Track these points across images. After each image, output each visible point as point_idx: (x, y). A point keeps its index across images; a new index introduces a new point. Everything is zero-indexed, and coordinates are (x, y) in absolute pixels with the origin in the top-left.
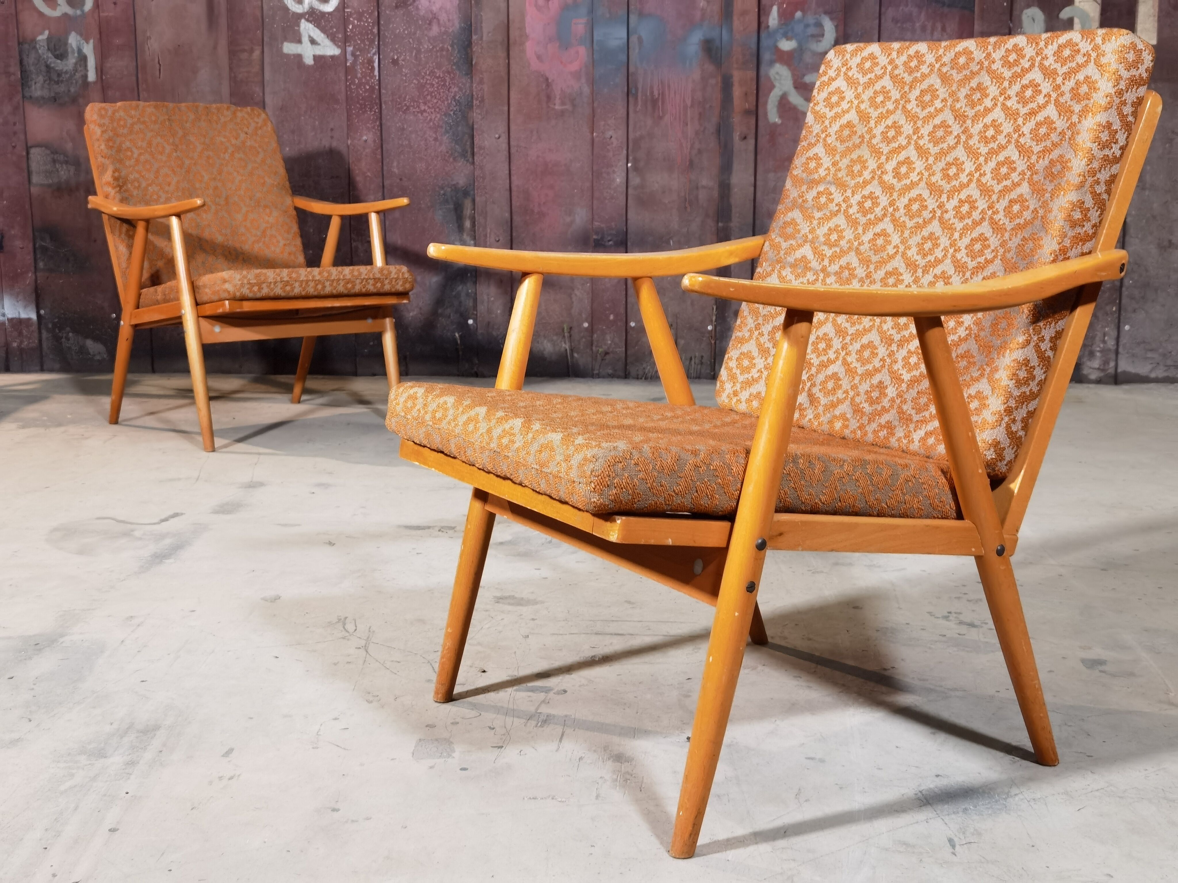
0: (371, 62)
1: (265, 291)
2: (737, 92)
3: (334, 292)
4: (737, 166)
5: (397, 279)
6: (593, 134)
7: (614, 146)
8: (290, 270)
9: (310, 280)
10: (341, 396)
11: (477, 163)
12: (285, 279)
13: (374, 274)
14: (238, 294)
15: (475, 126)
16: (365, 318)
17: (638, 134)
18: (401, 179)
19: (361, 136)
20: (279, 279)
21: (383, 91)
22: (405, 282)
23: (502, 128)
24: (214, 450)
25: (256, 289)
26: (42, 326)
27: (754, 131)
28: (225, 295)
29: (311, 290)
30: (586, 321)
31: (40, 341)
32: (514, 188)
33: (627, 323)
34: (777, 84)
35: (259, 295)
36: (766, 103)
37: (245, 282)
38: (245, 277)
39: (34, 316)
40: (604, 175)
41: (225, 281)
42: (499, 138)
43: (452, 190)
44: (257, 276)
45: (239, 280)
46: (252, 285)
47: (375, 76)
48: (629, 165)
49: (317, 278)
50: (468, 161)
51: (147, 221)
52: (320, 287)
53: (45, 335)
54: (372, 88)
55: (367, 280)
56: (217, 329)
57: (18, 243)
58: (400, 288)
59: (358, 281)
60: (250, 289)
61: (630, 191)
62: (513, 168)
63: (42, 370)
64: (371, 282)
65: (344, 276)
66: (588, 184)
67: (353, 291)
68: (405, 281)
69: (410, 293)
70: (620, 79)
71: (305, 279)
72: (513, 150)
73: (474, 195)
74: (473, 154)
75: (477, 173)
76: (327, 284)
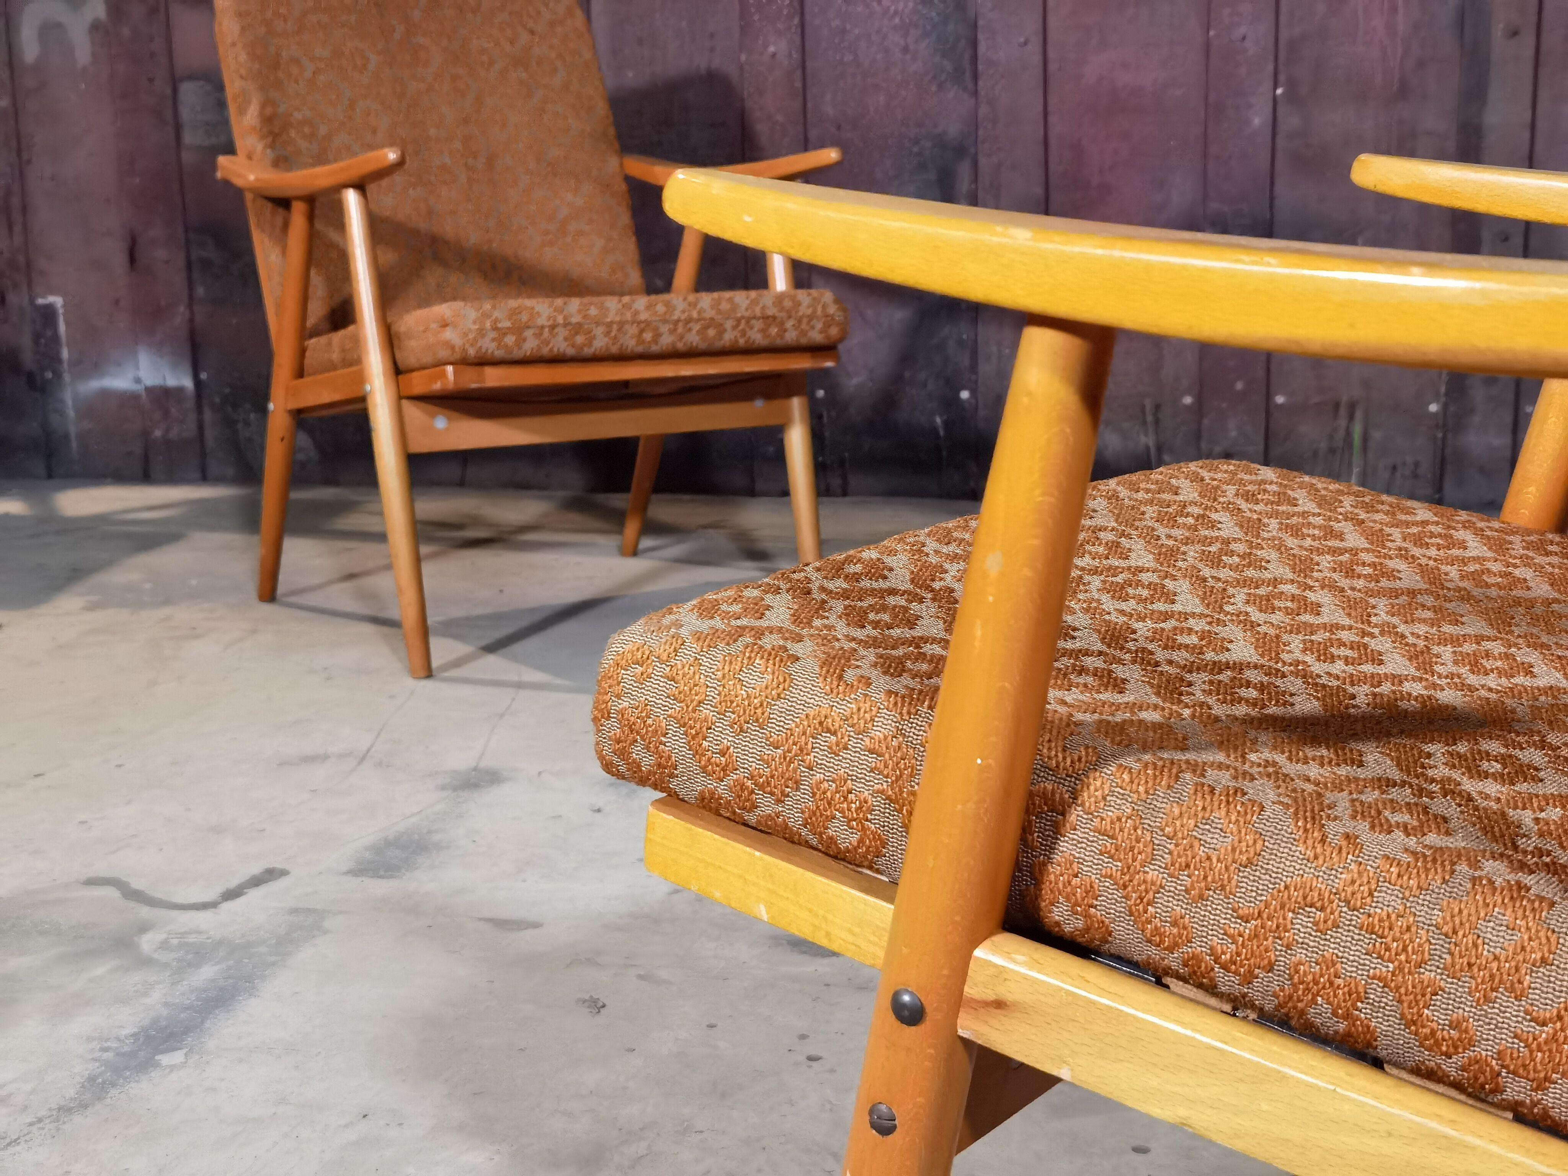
1: (530, 346)
3: (680, 346)
4: (1496, 93)
5: (811, 318)
6: (1208, 33)
7: (1250, 54)
8: (586, 300)
9: (627, 322)
10: (719, 540)
11: (982, 93)
12: (574, 320)
13: (763, 308)
14: (472, 352)
15: (981, 23)
16: (749, 397)
17: (1297, 30)
18: (839, 128)
19: (766, 47)
20: (560, 320)
22: (827, 326)
23: (1032, 23)
24: (429, 674)
25: (510, 340)
26: (204, 401)
27: (1534, 18)
28: (443, 354)
29: (630, 343)
30: (1189, 392)
31: (201, 427)
32: (1053, 141)
33: (1268, 396)
35: (518, 354)
37: (488, 324)
38: (486, 315)
39: (188, 383)
40: (1230, 112)
41: (445, 325)
42: (1025, 43)
43: (935, 145)
44: (514, 313)
45: (474, 322)
46: (503, 333)
48: (1279, 91)
49: (643, 316)
50: (965, 89)
51: (310, 200)
52: (648, 336)
53: (208, 416)
55: (748, 320)
56: (440, 422)
57: (160, 254)
58: (816, 336)
59: (729, 324)
60: (498, 340)
61: (1281, 143)
62: (1053, 101)
63: (204, 478)
64: (758, 325)
65: (699, 313)
66: (1197, 130)
67: (719, 344)
68: (829, 321)
69: (841, 347)
71: (617, 319)
72: (1052, 67)
73: (976, 153)
74: (975, 77)
75: (983, 110)
76: (665, 329)
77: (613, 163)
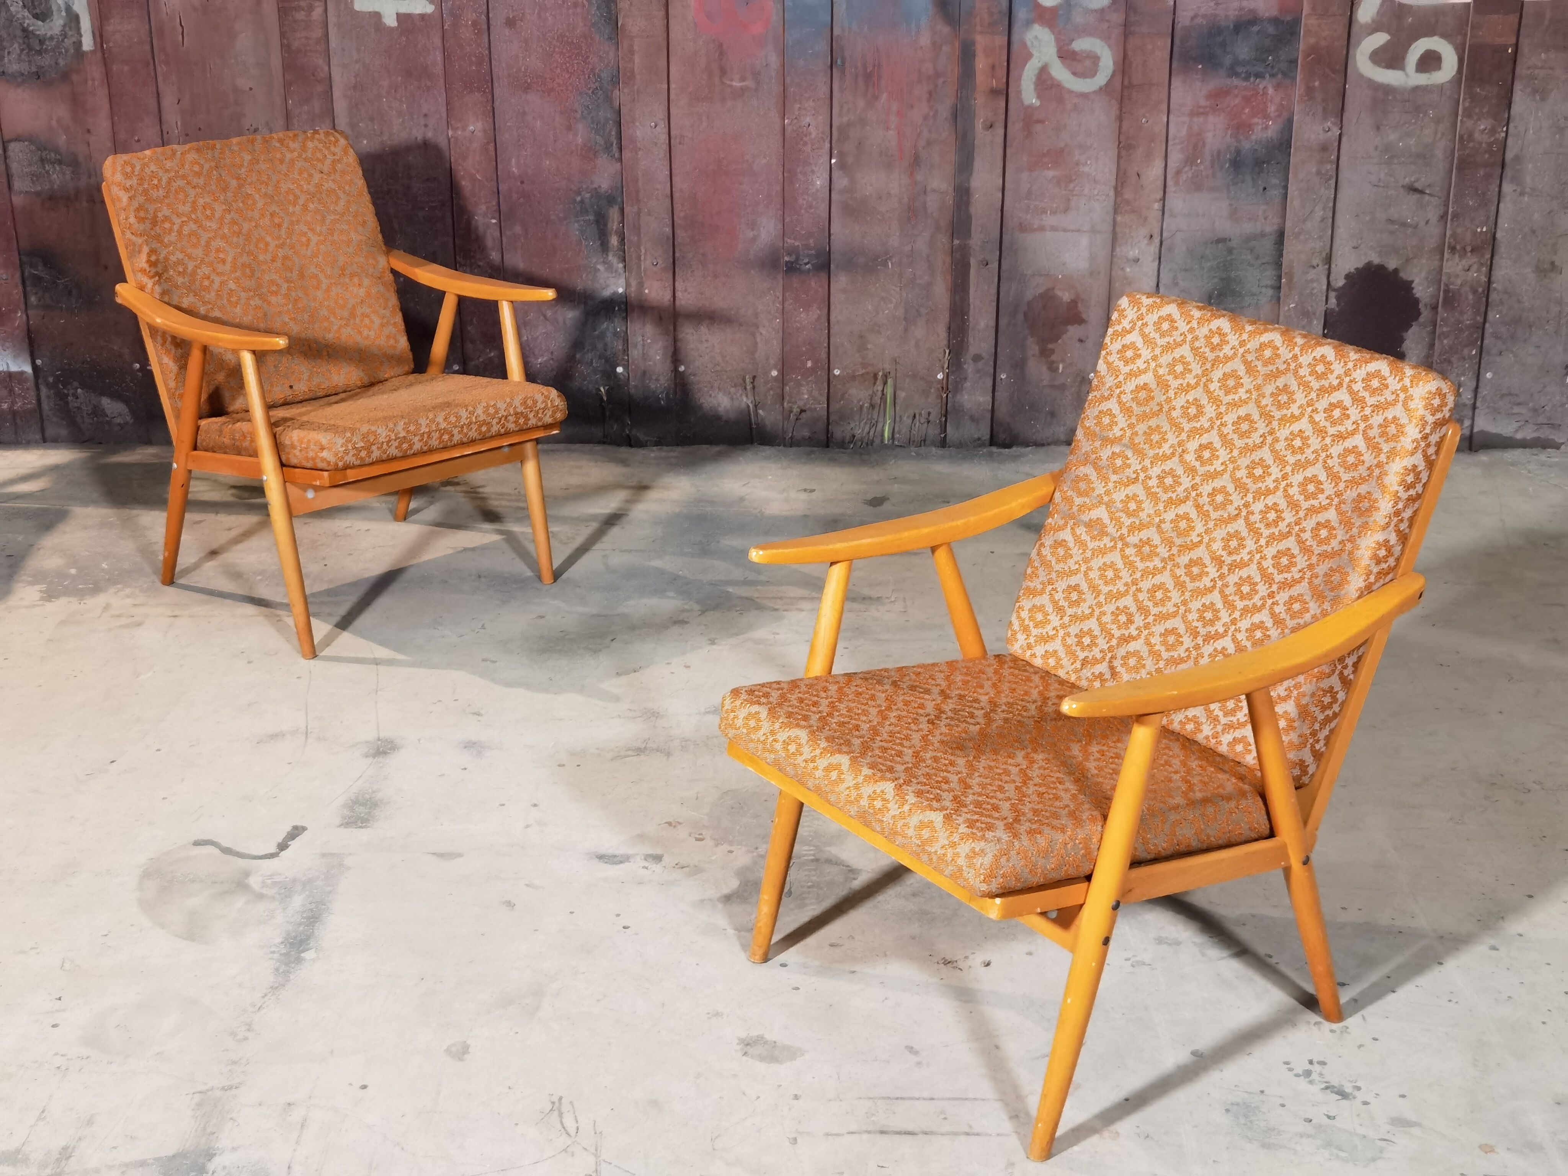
2: (981, 64)
3: (465, 440)
4: (979, 165)
5: (545, 409)
6: (784, 120)
7: (813, 136)
11: (626, 161)
14: (340, 463)
15: (623, 111)
17: (845, 119)
19: (466, 125)
21: (495, 63)
23: (661, 114)
24: (315, 653)
26: (40, 381)
27: (1002, 117)
28: (323, 465)
29: (435, 443)
30: (775, 367)
31: (39, 400)
33: (829, 370)
34: (1034, 52)
36: (1020, 76)
37: (350, 447)
39: (28, 369)
40: (800, 176)
42: (655, 126)
43: (592, 197)
46: (359, 450)
47: (484, 43)
48: (833, 161)
50: (613, 156)
53: (44, 391)
54: (480, 60)
56: (310, 494)
60: (356, 454)
61: (834, 196)
62: (676, 166)
63: (46, 440)
65: (476, 417)
66: (778, 188)
67: (489, 433)
68: (555, 409)
70: (822, 46)
72: (675, 143)
73: (623, 203)
74: (620, 148)
75: (627, 173)
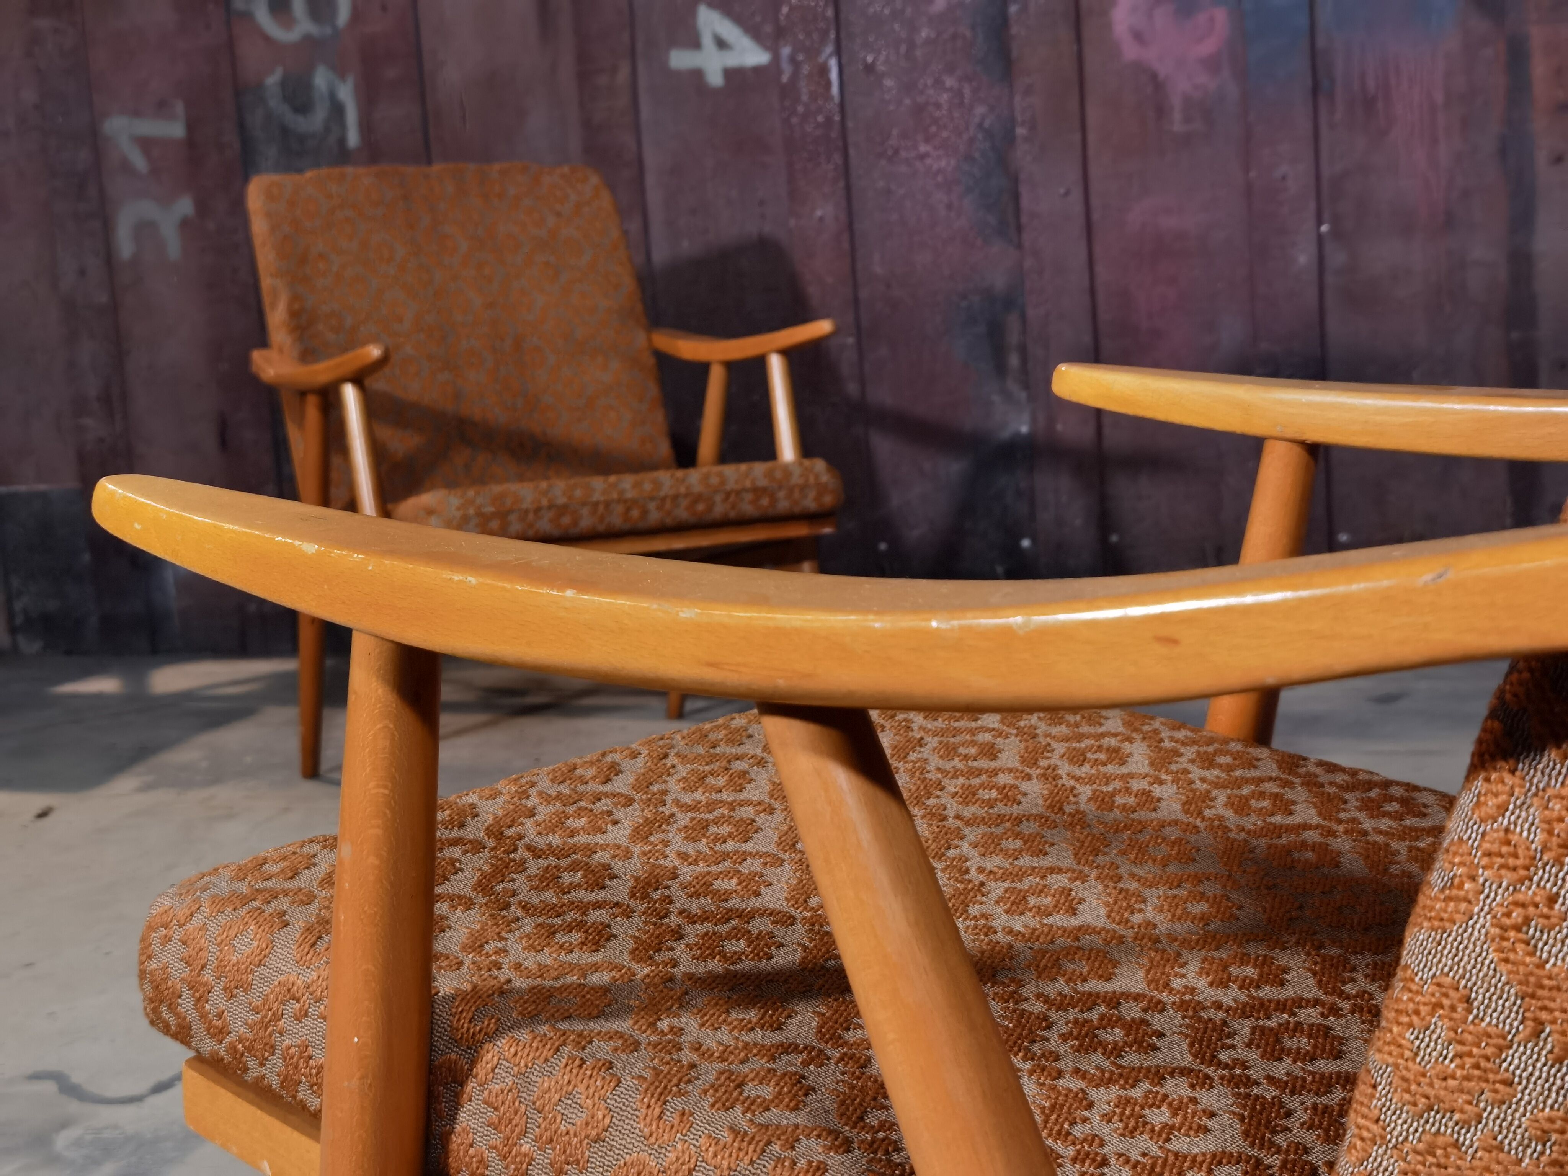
0: (824, 71)
2: (1539, 68)
3: (669, 521)
4: (1544, 217)
5: (800, 488)
7: (1291, 193)
9: (613, 501)
12: (559, 502)
15: (1022, 176)
17: (1338, 167)
20: (545, 502)
21: (850, 124)
22: (821, 494)
23: (1072, 175)
29: (617, 521)
32: (1100, 290)
33: (1331, 533)
38: (469, 502)
40: (1275, 251)
42: (1067, 193)
43: (983, 299)
46: (487, 517)
47: (832, 98)
48: (1324, 228)
50: (1009, 242)
51: (323, 392)
54: (829, 120)
57: (248, 435)
58: (811, 504)
59: (719, 497)
61: (1328, 281)
64: (749, 497)
65: (687, 488)
66: (1243, 271)
67: (708, 518)
68: (823, 489)
70: (1298, 64)
71: (603, 498)
72: (1096, 216)
77: (641, 338)
